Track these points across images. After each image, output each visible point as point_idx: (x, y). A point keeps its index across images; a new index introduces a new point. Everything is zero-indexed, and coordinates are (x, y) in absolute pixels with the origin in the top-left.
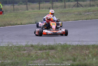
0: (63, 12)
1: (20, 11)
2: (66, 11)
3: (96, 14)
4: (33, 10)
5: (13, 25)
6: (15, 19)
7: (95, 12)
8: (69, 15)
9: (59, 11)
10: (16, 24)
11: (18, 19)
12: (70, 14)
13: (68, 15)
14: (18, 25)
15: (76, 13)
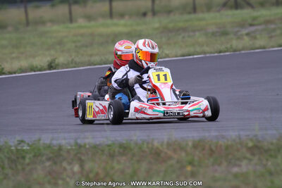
0: (171, 26)
2: (181, 25)
3: (274, 30)
7: (273, 26)
8: (189, 36)
9: (157, 25)
12: (191, 34)
13: (183, 37)
15: (212, 29)
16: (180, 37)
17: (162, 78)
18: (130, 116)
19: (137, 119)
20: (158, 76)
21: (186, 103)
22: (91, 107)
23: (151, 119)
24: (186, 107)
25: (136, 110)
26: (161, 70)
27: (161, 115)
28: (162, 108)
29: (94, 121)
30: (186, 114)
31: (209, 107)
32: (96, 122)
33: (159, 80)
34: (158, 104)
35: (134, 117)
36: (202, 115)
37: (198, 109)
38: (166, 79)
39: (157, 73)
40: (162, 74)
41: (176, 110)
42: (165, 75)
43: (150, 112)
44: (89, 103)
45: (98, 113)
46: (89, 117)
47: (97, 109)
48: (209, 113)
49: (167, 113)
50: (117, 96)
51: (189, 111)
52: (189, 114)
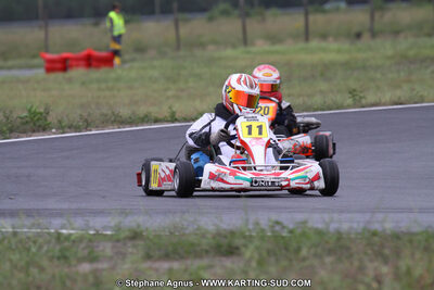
1: (211, 47)
4: (273, 43)
5: (131, 123)
6: (166, 90)
10: (145, 119)
11: (182, 90)
14: (156, 121)
16: (429, 71)
17: (255, 131)
18: (202, 185)
19: (213, 190)
20: (250, 127)
21: (286, 168)
22: (156, 171)
23: (232, 190)
24: (286, 174)
25: (212, 177)
26: (255, 119)
27: (247, 185)
28: (248, 175)
29: (163, 191)
30: (284, 183)
31: (321, 175)
32: (165, 194)
33: (250, 133)
34: (244, 169)
35: (208, 187)
36: (309, 186)
37: (304, 178)
38: (260, 133)
39: (249, 124)
40: (255, 125)
41: (270, 179)
42: (260, 127)
43: (230, 179)
44: (154, 165)
45: (163, 180)
46: (154, 186)
47: (163, 175)
48: (321, 184)
49: (256, 182)
50: (194, 156)
51: (289, 180)
52: (288, 185)
